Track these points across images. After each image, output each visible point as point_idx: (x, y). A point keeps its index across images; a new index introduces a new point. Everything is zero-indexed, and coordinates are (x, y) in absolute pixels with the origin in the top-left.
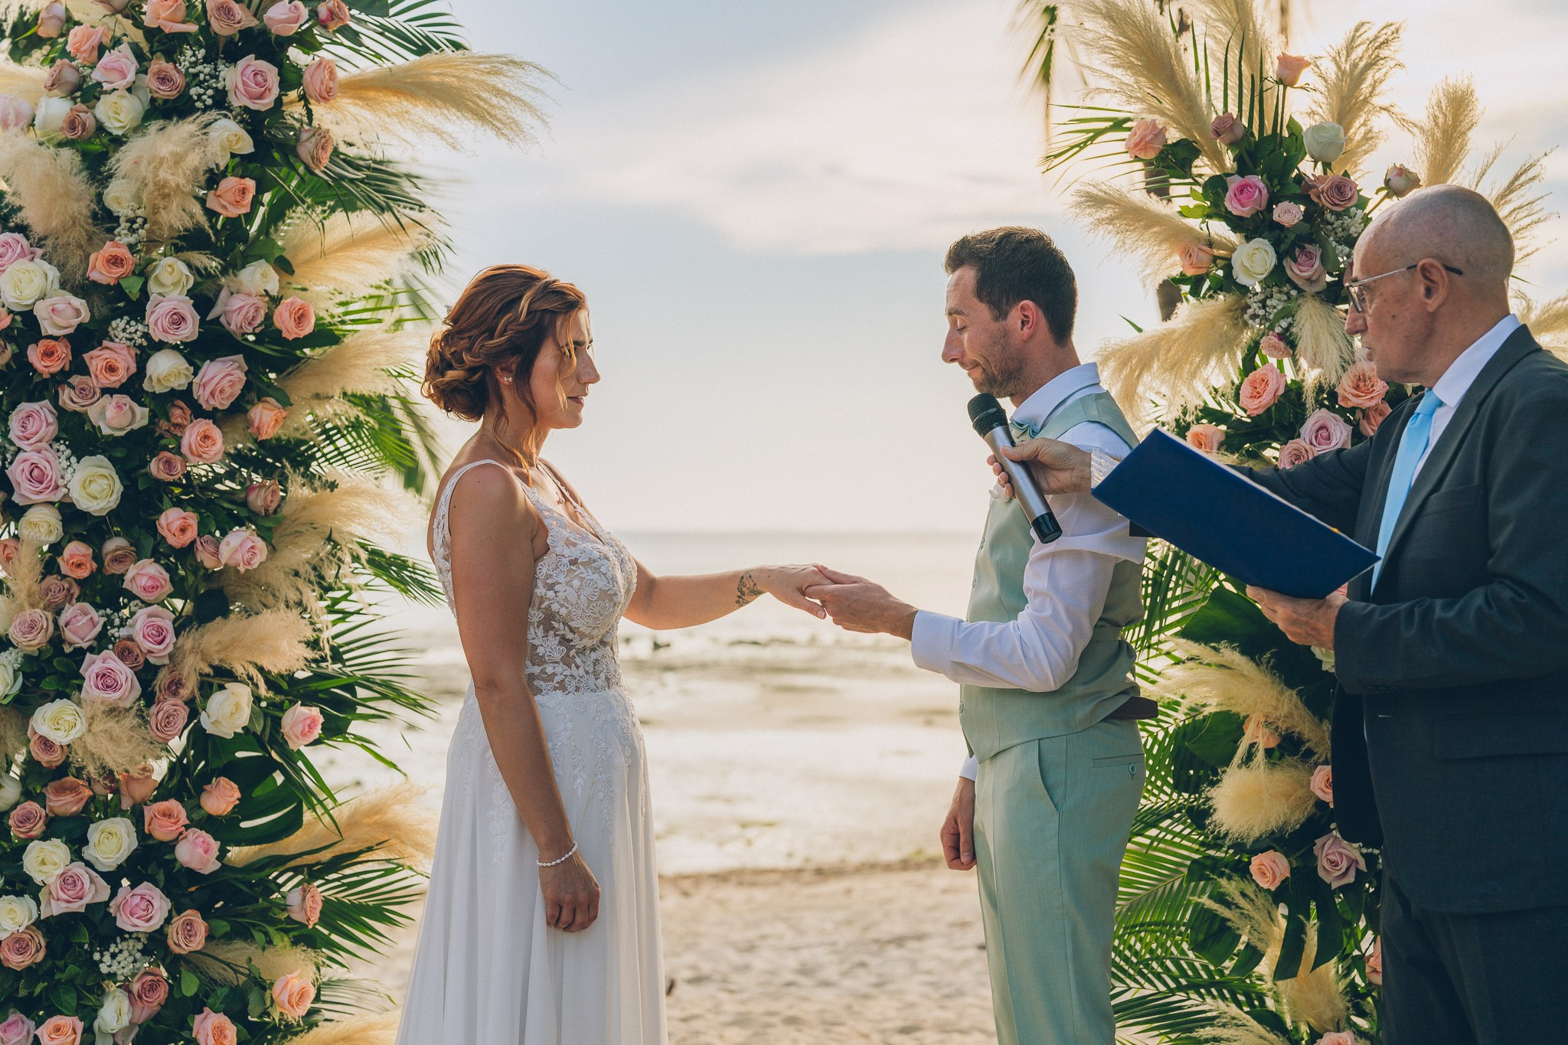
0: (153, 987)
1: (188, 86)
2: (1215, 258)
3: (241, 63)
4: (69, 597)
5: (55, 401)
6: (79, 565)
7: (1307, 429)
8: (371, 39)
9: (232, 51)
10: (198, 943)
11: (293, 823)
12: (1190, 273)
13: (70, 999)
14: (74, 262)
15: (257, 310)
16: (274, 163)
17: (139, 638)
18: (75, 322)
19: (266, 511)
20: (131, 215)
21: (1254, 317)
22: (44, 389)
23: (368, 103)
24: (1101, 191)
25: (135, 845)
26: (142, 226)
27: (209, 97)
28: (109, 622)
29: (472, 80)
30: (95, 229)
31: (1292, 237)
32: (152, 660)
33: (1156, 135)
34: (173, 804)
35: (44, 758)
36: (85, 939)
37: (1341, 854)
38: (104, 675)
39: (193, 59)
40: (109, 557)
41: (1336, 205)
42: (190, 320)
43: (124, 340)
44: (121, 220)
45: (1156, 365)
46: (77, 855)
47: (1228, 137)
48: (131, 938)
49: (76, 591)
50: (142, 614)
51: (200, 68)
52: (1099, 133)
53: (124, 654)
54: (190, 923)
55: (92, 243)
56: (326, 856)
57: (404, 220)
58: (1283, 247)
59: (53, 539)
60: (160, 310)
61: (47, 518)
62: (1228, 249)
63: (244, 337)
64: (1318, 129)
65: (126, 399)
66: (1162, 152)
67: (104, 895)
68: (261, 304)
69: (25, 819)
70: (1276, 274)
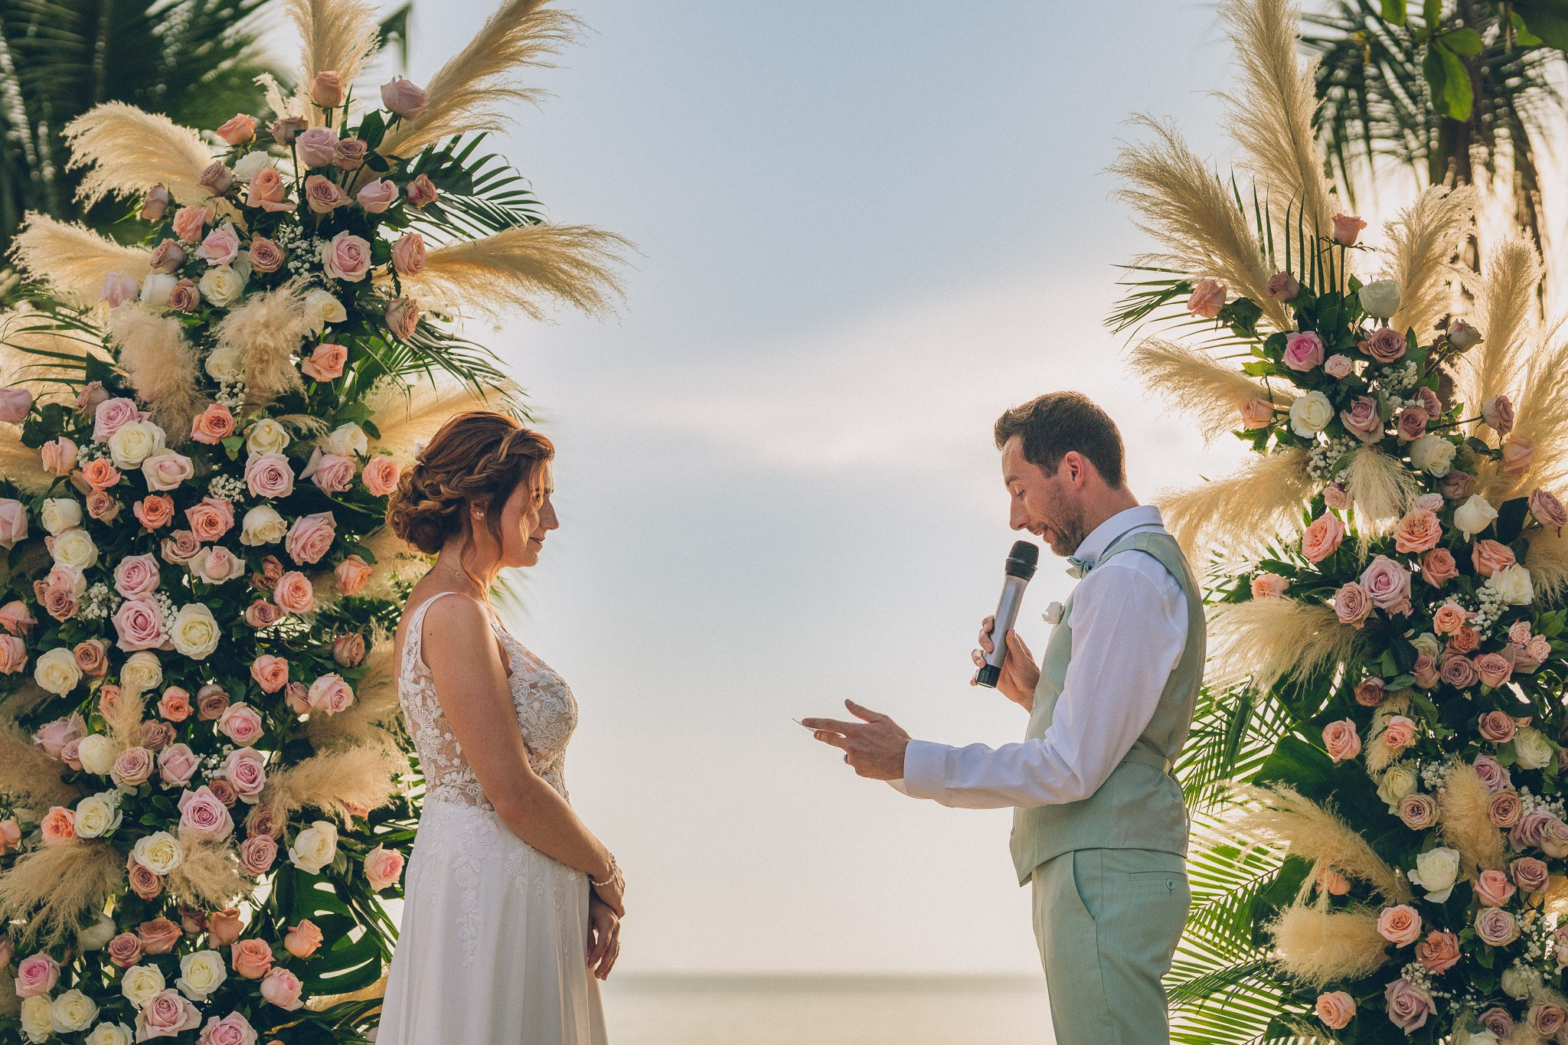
1: (286, 261)
2: (1275, 413)
3: (336, 239)
4: (167, 739)
5: (157, 554)
6: (177, 708)
7: (1368, 576)
8: (454, 216)
11: (371, 974)
12: (1252, 426)
14: (179, 422)
15: (347, 469)
16: (364, 332)
17: (233, 779)
18: (180, 478)
19: (352, 663)
20: (231, 381)
21: (1316, 468)
22: (149, 542)
23: (455, 277)
24: (1161, 348)
25: (225, 977)
26: (242, 390)
27: (306, 270)
28: (203, 765)
29: (553, 252)
30: (197, 394)
31: (1345, 389)
32: (244, 799)
33: (1214, 296)
34: (260, 943)
35: (141, 890)
37: (1410, 996)
38: (200, 809)
39: (292, 235)
40: (204, 702)
41: (1384, 356)
42: (285, 476)
43: (223, 497)
44: (222, 386)
45: (1215, 517)
46: (170, 984)
47: (1284, 295)
49: (173, 734)
50: (234, 756)
51: (298, 243)
52: (1166, 295)
53: (219, 792)
55: (195, 406)
57: (484, 387)
58: (1339, 399)
59: (153, 684)
60: (258, 467)
61: (148, 664)
62: (1290, 403)
63: (336, 494)
64: (1374, 286)
65: (224, 551)
66: (1223, 311)
67: (196, 1023)
68: (350, 464)
69: (124, 948)
70: (1334, 426)
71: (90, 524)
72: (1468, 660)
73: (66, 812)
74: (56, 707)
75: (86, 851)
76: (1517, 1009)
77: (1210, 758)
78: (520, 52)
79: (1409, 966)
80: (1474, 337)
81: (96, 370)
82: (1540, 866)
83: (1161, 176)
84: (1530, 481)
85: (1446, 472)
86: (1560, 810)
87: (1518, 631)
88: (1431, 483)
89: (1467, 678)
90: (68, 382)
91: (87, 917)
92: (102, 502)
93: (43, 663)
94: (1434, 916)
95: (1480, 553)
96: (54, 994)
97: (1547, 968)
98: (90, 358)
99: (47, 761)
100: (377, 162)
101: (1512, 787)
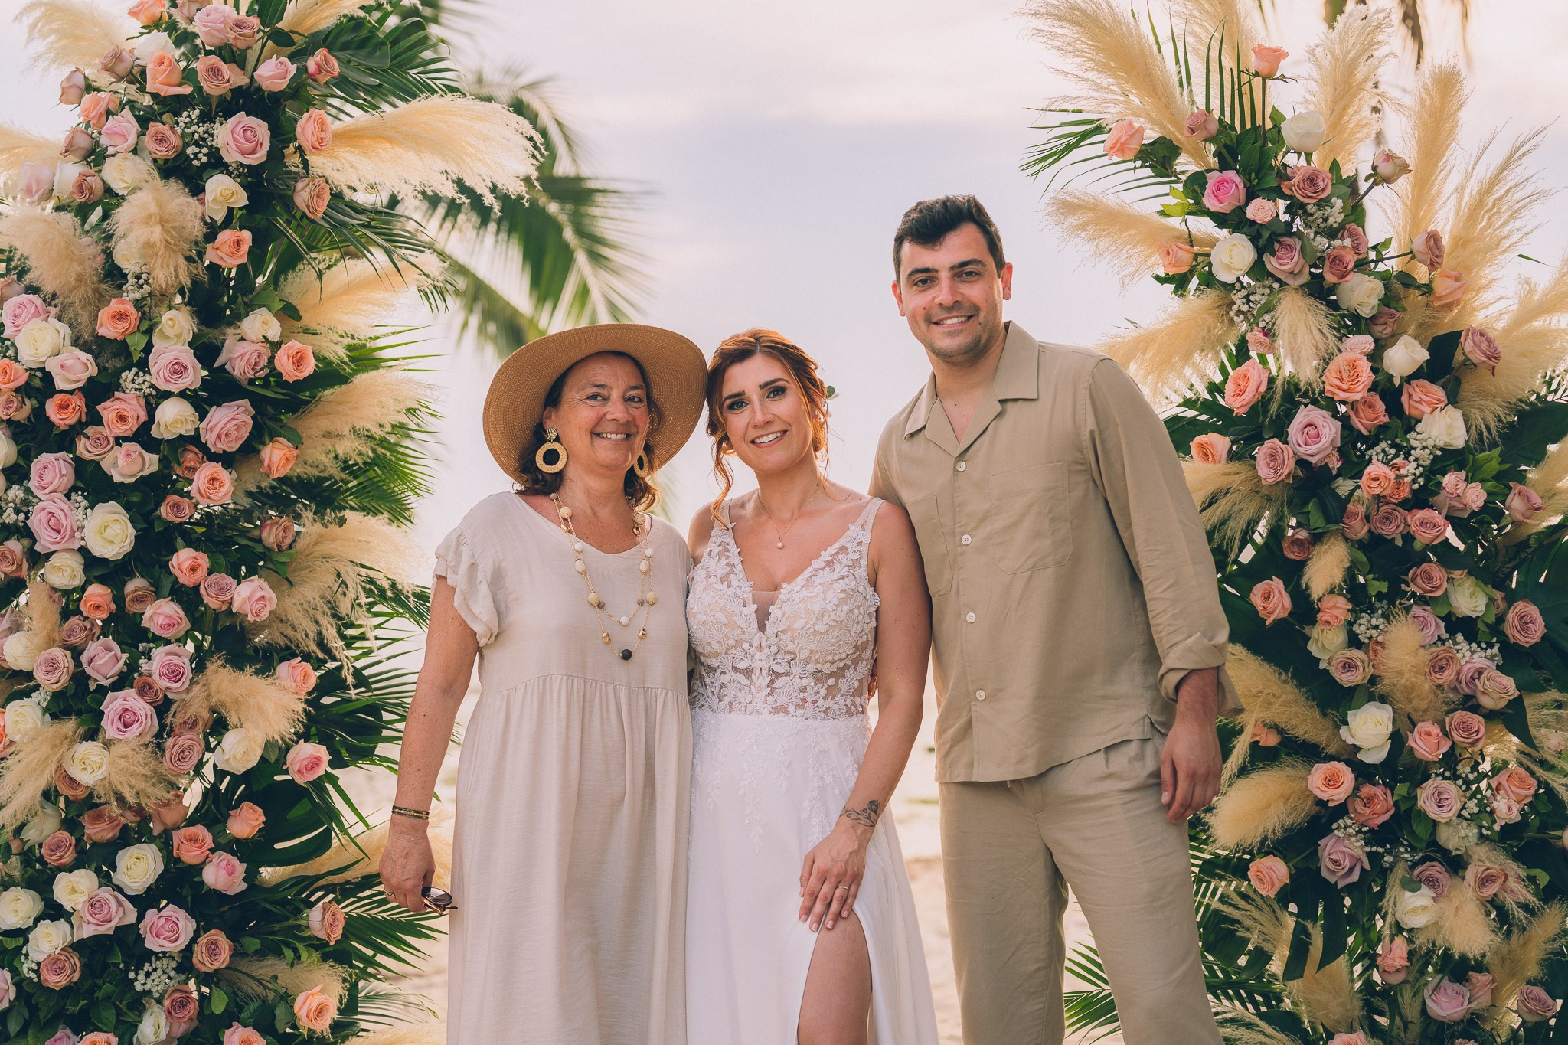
0: (183, 1004)
1: (184, 146)
2: (1197, 255)
3: (233, 122)
4: (91, 637)
5: (72, 451)
6: (98, 607)
7: (1294, 428)
9: (227, 107)
10: (222, 961)
11: (322, 844)
12: (1172, 271)
13: (110, 1015)
14: (84, 317)
15: (258, 356)
17: (156, 677)
18: (85, 376)
19: (281, 550)
20: (138, 271)
21: (1239, 312)
22: (64, 441)
23: (363, 150)
24: (1075, 197)
25: (161, 869)
26: (147, 282)
27: (205, 155)
28: (129, 663)
30: (103, 286)
31: (1266, 234)
32: (170, 696)
33: (1131, 136)
34: (200, 830)
35: (68, 792)
36: (118, 959)
37: (1343, 853)
38: (125, 711)
39: (188, 120)
40: (129, 597)
41: (1309, 197)
42: (192, 369)
43: (133, 391)
44: (129, 277)
46: (105, 881)
47: (1203, 133)
48: (164, 957)
49: (99, 630)
50: (158, 655)
51: (195, 127)
52: (1083, 136)
53: (144, 690)
54: (214, 943)
55: (101, 300)
56: (354, 874)
57: (401, 264)
58: (1262, 242)
59: (75, 583)
60: (164, 362)
61: (69, 562)
62: (1213, 246)
63: (251, 382)
64: (1298, 118)
65: (136, 447)
66: (1141, 152)
67: (132, 918)
68: (263, 350)
69: (58, 847)
70: (1258, 270)
72: (1399, 508)
76: (1456, 864)
79: (1341, 822)
80: (1404, 168)
82: (1476, 721)
83: (1076, 16)
84: (1464, 313)
85: (1375, 311)
86: (1495, 655)
87: (1453, 481)
88: (1362, 325)
89: (1398, 527)
92: (12, 402)
94: (1364, 773)
95: (1410, 395)
97: (1485, 823)
100: (282, 39)
101: (1445, 636)
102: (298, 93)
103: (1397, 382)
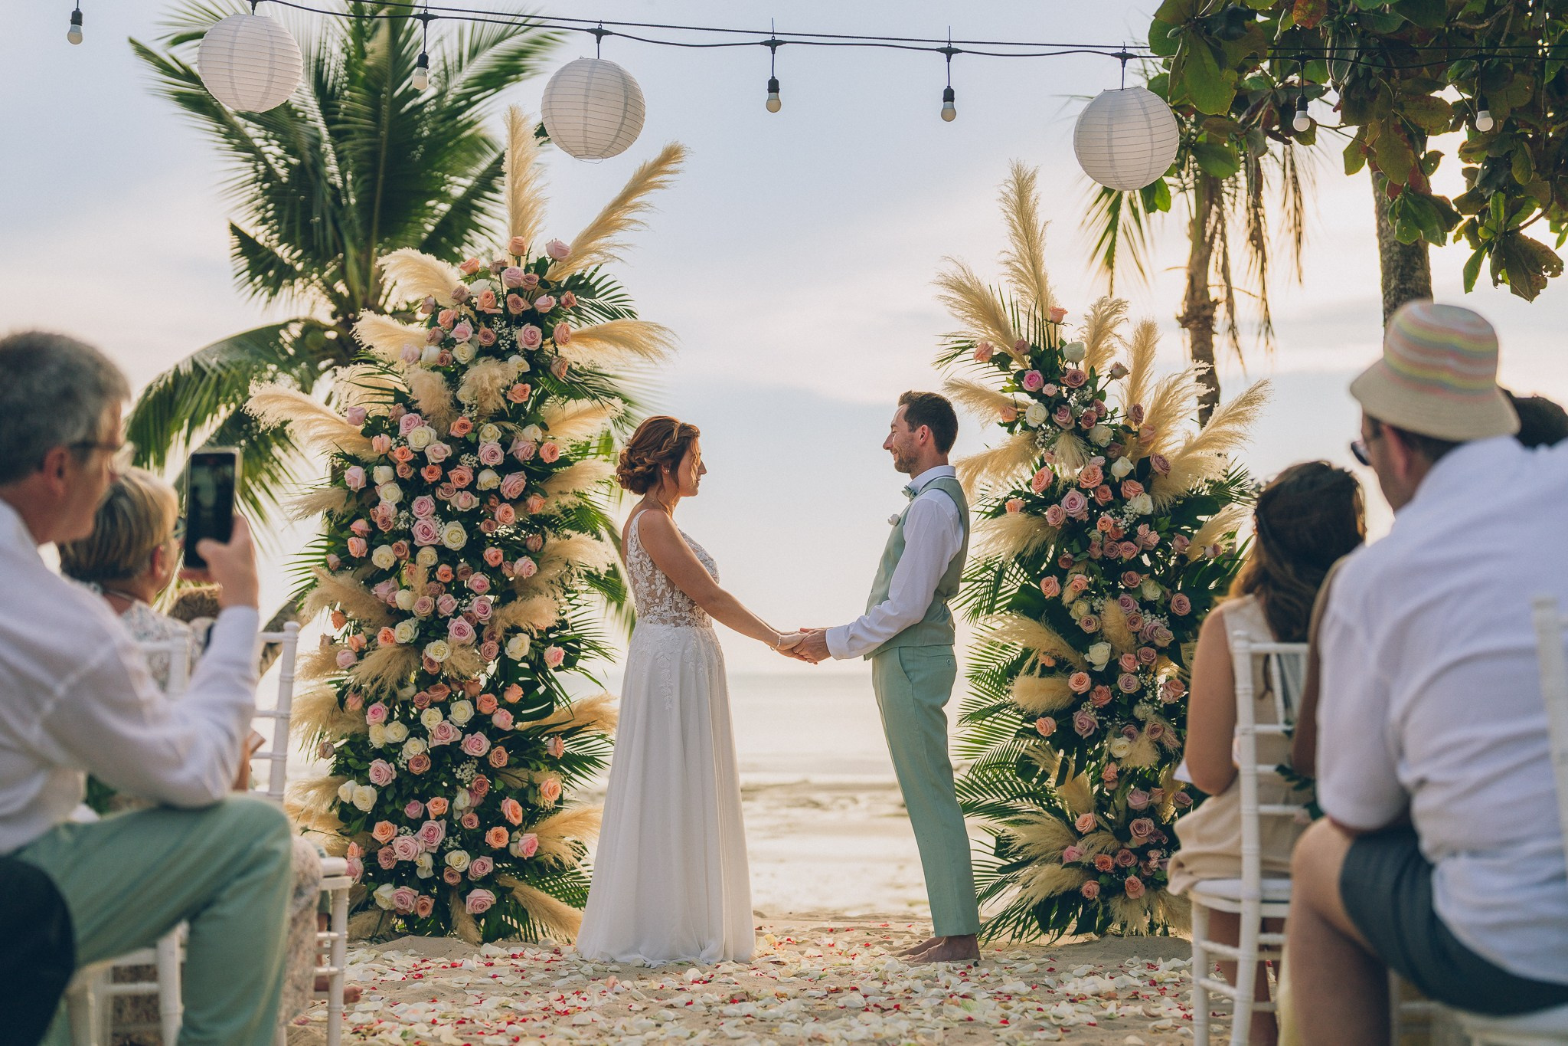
0: (481, 785)
1: (498, 340)
2: (1019, 413)
3: (524, 328)
4: (441, 591)
5: (434, 495)
6: (446, 575)
7: (1065, 501)
8: (586, 310)
9: (518, 321)
10: (504, 763)
11: (549, 711)
12: (1006, 421)
13: (442, 789)
14: (443, 426)
15: (531, 449)
16: (539, 375)
17: (475, 611)
18: (445, 456)
19: (536, 550)
20: (470, 403)
21: (1040, 443)
22: (430, 489)
23: (586, 344)
25: (473, 713)
26: (475, 409)
27: (508, 344)
28: (460, 605)
29: (641, 334)
30: (453, 411)
31: (1053, 401)
32: (481, 622)
33: (988, 350)
34: (491, 696)
35: (430, 670)
36: (449, 760)
37: (1086, 719)
38: (459, 627)
39: (500, 326)
40: (460, 572)
41: (1073, 385)
42: (499, 454)
43: (467, 465)
44: (465, 406)
45: (987, 469)
46: (445, 718)
47: (1024, 350)
48: (471, 760)
49: (444, 589)
50: (476, 600)
51: (503, 330)
52: (964, 349)
53: (468, 619)
54: (499, 753)
55: (451, 417)
56: (566, 727)
57: (604, 403)
58: (1051, 407)
59: (433, 563)
60: (485, 450)
61: (430, 553)
62: (1026, 407)
63: (526, 462)
64: (1072, 345)
65: (469, 494)
66: (992, 358)
67: (459, 737)
68: (533, 446)
69: (421, 699)
70: (1049, 420)
71: (397, 479)
72: (1116, 544)
73: (390, 630)
74: (382, 575)
75: (400, 650)
76: (1140, 725)
77: (985, 594)
78: (621, 225)
79: (1085, 703)
80: (1125, 372)
81: (400, 397)
82: (1153, 651)
83: (959, 287)
84: (1155, 447)
85: (1108, 444)
86: (1165, 621)
87: (1142, 529)
88: (1101, 451)
89: (1117, 553)
90: (384, 403)
91: (402, 683)
92: (405, 468)
93: (376, 553)
94: (1097, 678)
95: (1125, 487)
96: (386, 723)
97: (1156, 704)
98: (396, 390)
99: (379, 603)
100: (544, 284)
101: (1140, 610)
102: (555, 314)
103: (1117, 480)
